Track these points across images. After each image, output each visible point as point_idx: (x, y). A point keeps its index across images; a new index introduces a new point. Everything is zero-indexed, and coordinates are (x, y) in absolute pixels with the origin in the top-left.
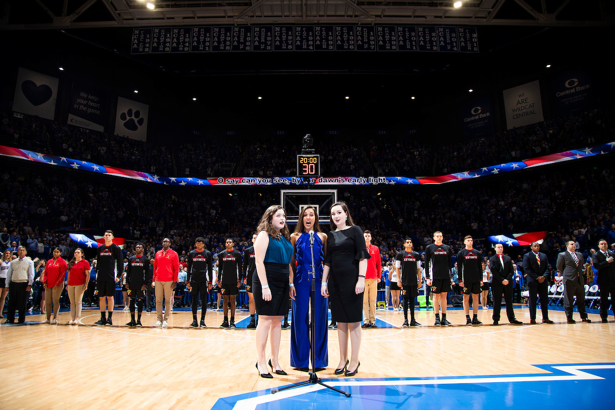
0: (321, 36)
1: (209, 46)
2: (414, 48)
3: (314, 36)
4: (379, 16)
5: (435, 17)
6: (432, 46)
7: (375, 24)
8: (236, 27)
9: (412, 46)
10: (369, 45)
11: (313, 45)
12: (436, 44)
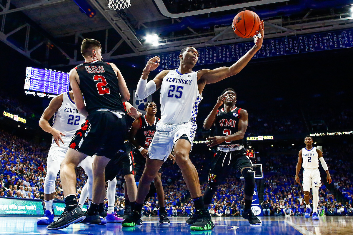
2: (326, 48)
4: (300, 30)
5: (340, 24)
6: (339, 44)
7: (297, 35)
8: (207, 48)
9: (324, 46)
10: (294, 50)
12: (342, 43)
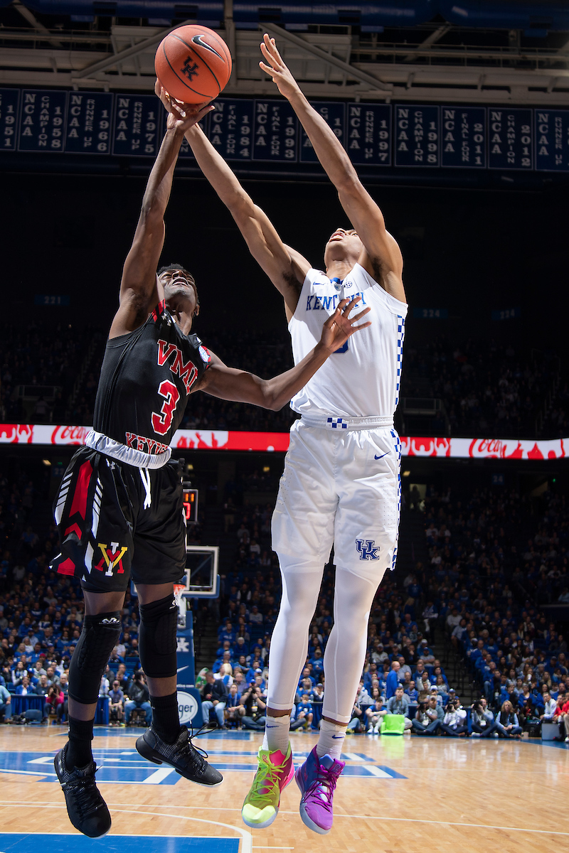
0: (268, 126)
1: (12, 137)
2: (480, 162)
3: (254, 125)
4: (403, 85)
5: (531, 89)
6: (519, 156)
7: (393, 102)
8: (77, 95)
9: (473, 155)
10: (377, 150)
11: (249, 147)
12: (529, 151)
